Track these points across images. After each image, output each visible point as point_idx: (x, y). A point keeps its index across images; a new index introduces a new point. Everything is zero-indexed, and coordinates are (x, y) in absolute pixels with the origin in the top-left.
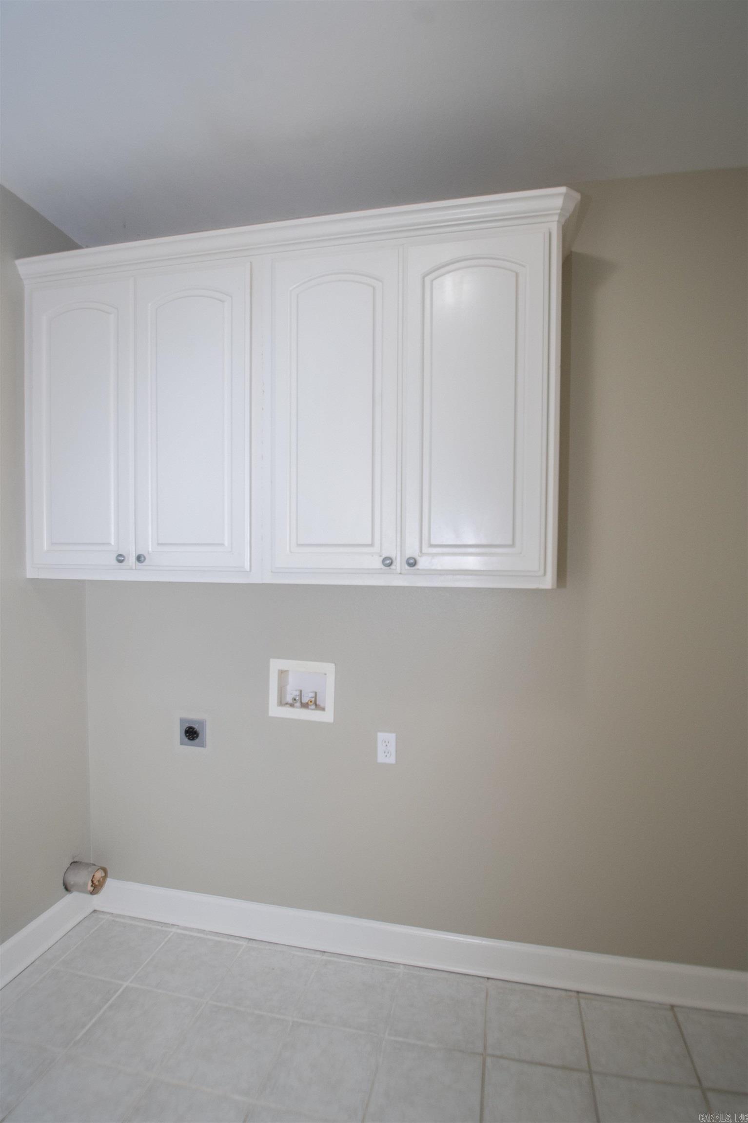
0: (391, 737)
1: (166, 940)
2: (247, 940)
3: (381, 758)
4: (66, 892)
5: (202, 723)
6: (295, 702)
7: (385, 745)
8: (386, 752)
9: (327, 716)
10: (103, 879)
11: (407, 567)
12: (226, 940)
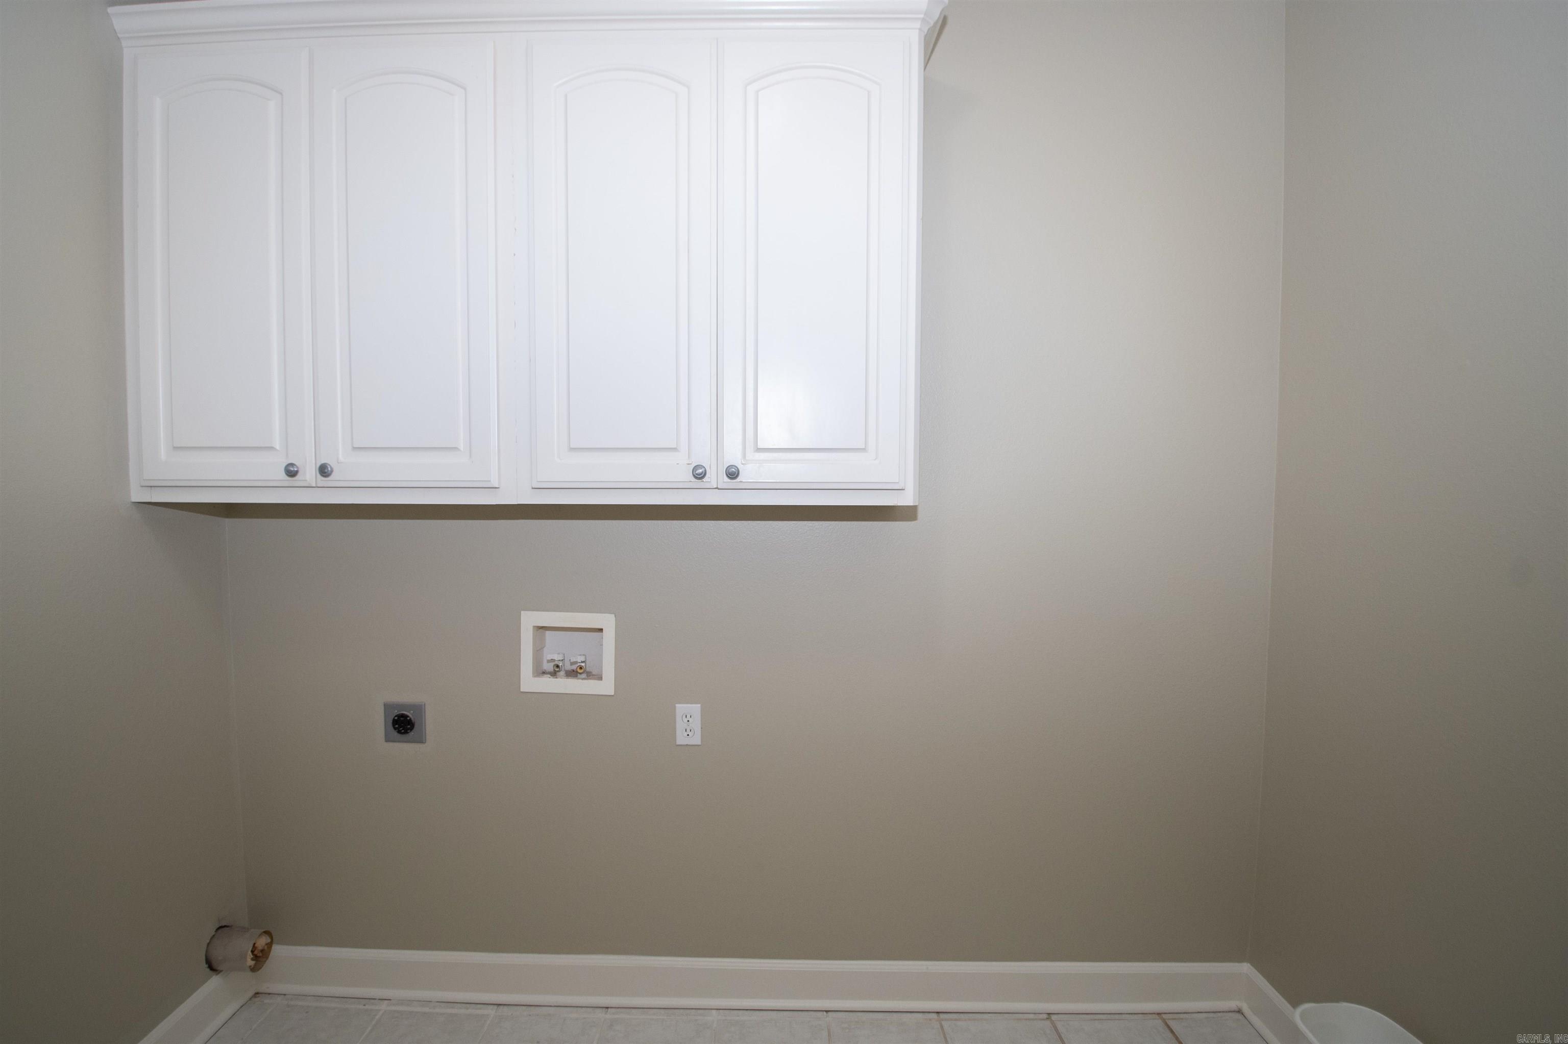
0: (695, 709)
1: (374, 1023)
2: (496, 1007)
3: (681, 739)
4: (211, 972)
5: (419, 709)
6: (557, 670)
7: (686, 720)
8: (688, 730)
9: (606, 687)
10: (268, 947)
11: (726, 479)
12: (462, 1011)
